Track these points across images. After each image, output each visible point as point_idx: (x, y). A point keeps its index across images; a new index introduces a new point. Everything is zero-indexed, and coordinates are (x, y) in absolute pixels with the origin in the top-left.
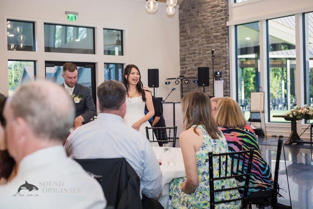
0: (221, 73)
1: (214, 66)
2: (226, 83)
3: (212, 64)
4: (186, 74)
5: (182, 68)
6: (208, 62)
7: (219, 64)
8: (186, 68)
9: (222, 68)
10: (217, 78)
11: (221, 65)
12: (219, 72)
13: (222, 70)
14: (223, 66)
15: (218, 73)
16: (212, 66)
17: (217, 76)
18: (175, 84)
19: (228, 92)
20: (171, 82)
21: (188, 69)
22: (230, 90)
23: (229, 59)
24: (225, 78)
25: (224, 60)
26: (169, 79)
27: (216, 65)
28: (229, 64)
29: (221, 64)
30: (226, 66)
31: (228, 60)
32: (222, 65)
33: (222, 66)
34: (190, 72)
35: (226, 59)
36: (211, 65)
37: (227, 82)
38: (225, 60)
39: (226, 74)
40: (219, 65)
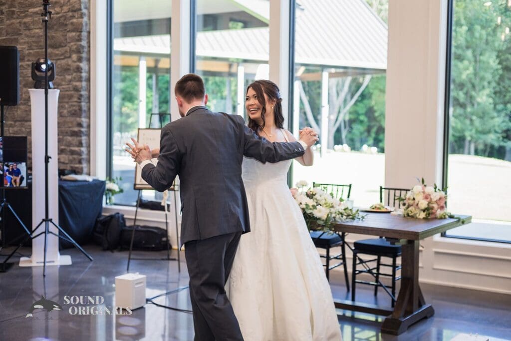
0: (50, 68)
1: (49, 50)
2: (79, 99)
3: (43, 44)
6: (34, 39)
7: (60, 46)
9: (70, 57)
10: (42, 81)
11: (67, 48)
12: (46, 63)
13: (70, 62)
14: (72, 51)
15: (44, 67)
16: (44, 50)
17: (38, 73)
19: (85, 125)
22: (89, 118)
23: (89, 33)
24: (77, 84)
25: (74, 34)
27: (53, 47)
28: (89, 47)
29: (66, 46)
30: (79, 51)
31: (84, 34)
32: (70, 49)
33: (68, 50)
35: (81, 32)
36: (40, 47)
37: (81, 96)
38: (78, 34)
39: (79, 74)
40: (63, 47)
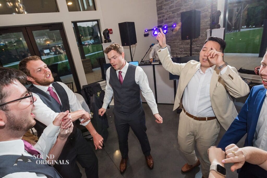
4: (164, 23)
5: (159, 18)
8: (163, 16)
18: (153, 35)
20: (149, 34)
21: (165, 18)
26: (148, 30)
34: (168, 20)
